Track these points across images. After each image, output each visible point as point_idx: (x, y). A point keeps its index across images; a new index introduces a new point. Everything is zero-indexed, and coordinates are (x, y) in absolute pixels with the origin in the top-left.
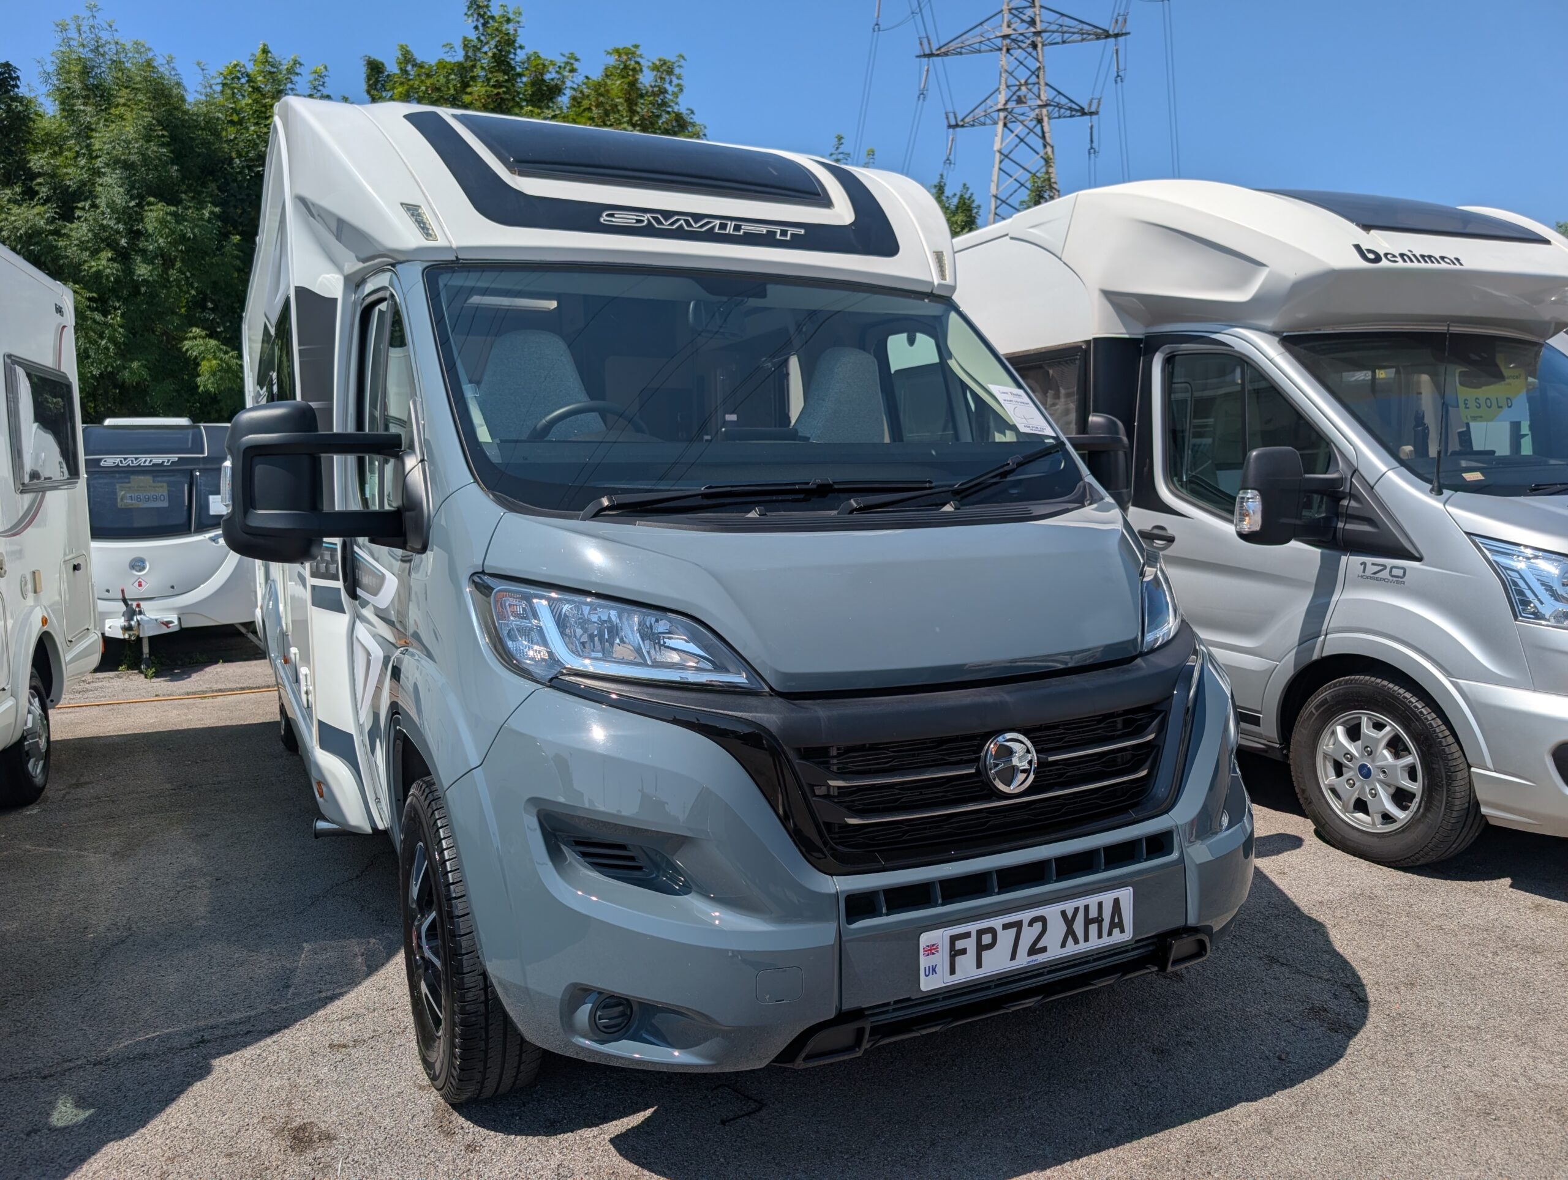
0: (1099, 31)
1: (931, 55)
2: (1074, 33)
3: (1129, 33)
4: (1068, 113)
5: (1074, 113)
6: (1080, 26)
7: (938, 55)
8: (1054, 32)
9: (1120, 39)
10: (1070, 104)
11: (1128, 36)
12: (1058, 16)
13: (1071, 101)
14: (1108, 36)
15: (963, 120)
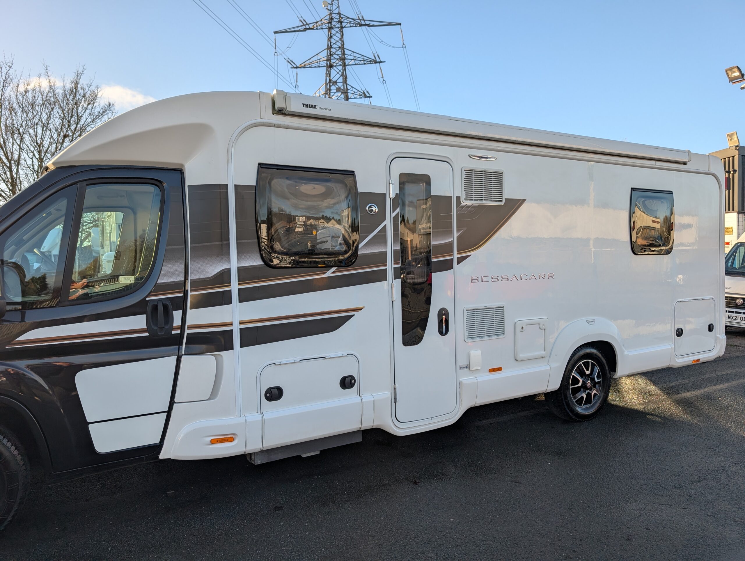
0: (371, 60)
1: (297, 67)
2: (361, 61)
3: (385, 62)
4: (358, 97)
5: (361, 97)
6: (362, 57)
7: (300, 68)
8: (352, 60)
9: (381, 64)
10: (358, 92)
11: (385, 63)
12: (352, 52)
14: (375, 62)
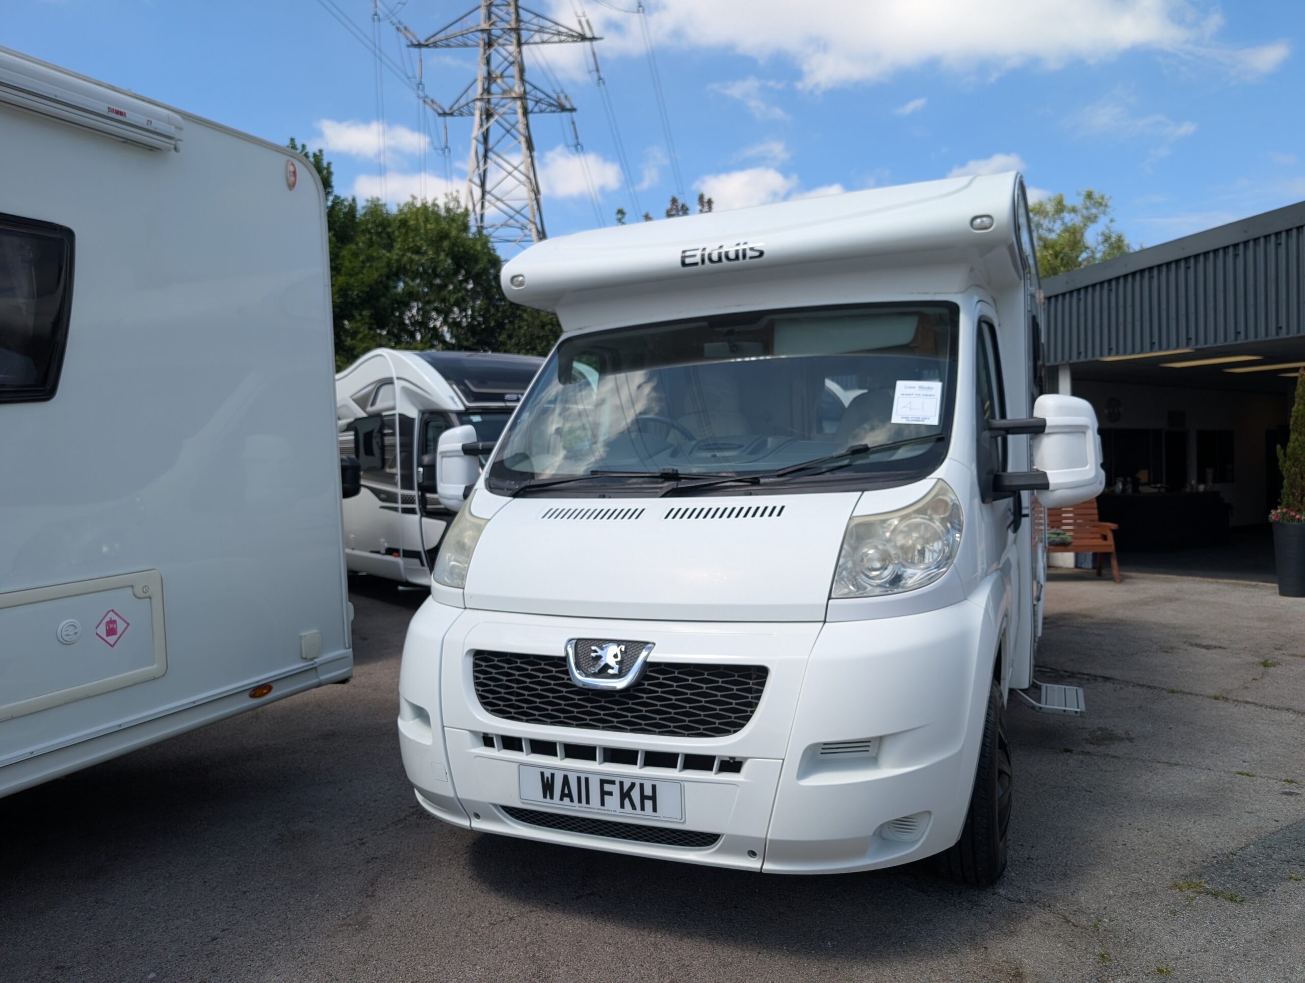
0: (574, 34)
1: (419, 45)
2: (552, 34)
4: (548, 110)
5: (554, 109)
6: (556, 27)
7: (427, 46)
8: (535, 32)
9: (593, 42)
10: (548, 99)
12: (535, 16)
13: (548, 96)
14: (583, 38)
15: (451, 109)
